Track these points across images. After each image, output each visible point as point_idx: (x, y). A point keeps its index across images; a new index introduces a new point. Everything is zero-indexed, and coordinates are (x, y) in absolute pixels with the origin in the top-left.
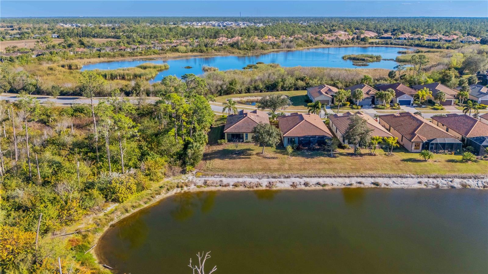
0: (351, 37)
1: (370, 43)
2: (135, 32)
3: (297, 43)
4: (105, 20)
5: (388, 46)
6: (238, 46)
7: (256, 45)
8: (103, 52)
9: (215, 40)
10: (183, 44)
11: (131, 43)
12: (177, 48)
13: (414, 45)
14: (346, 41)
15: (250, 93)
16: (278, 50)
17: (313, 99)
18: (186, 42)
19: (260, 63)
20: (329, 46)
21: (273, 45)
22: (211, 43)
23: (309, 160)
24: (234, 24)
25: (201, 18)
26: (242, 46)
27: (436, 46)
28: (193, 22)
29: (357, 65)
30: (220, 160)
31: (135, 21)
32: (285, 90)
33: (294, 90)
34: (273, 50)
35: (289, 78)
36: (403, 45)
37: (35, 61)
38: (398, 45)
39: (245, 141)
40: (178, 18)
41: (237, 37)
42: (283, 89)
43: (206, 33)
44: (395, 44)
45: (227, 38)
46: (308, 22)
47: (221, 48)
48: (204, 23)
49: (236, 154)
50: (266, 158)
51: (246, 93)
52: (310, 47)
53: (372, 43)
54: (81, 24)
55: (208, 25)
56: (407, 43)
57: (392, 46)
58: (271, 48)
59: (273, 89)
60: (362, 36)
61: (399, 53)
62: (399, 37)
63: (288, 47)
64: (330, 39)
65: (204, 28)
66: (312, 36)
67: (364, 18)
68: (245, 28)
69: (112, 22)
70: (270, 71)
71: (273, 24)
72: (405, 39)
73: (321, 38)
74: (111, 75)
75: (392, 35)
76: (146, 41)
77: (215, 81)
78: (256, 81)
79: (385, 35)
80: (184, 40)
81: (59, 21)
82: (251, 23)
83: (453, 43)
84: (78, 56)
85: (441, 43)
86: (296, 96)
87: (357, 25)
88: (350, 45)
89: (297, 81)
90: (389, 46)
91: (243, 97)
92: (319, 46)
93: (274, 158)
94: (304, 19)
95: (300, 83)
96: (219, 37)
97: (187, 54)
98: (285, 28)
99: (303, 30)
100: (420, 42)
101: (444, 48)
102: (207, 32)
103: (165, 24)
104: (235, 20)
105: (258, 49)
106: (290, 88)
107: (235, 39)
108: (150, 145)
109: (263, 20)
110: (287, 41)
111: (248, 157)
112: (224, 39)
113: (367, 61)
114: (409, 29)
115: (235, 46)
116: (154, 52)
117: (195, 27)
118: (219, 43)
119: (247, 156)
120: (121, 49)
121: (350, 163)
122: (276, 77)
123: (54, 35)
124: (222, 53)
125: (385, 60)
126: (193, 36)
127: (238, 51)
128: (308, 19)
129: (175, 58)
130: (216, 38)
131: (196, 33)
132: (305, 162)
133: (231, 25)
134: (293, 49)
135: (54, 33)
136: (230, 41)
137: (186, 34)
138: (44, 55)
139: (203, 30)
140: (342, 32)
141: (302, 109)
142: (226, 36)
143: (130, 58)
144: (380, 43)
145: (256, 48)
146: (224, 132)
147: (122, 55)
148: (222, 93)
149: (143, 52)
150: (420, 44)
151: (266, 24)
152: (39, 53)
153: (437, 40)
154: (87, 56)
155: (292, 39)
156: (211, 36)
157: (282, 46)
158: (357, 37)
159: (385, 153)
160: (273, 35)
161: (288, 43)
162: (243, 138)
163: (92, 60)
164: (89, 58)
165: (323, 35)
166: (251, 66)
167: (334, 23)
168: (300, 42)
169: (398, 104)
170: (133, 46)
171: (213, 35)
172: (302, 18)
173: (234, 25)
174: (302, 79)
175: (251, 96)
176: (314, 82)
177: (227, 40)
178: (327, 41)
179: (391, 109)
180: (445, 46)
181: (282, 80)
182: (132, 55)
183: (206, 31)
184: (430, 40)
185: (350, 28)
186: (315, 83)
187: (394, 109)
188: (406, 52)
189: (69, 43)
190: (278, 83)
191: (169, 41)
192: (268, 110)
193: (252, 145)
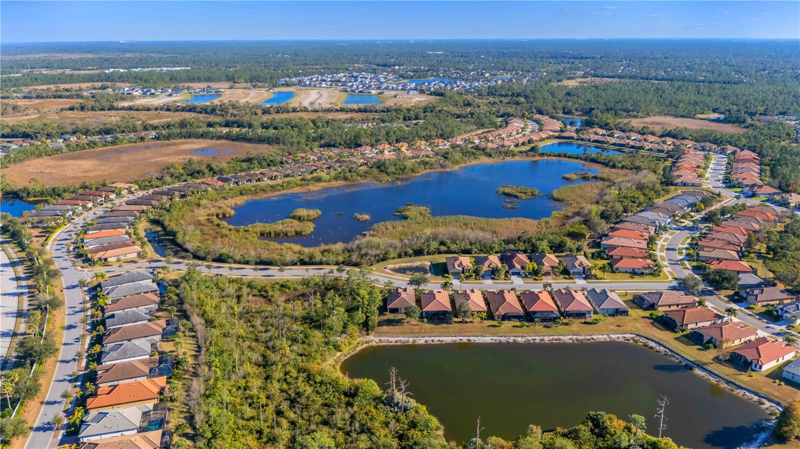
0: (521, 141)
1: (540, 155)
3: (453, 159)
6: (386, 167)
9: (357, 152)
10: (323, 166)
13: (590, 160)
15: (401, 258)
16: (430, 171)
17: (449, 268)
19: (410, 205)
20: (490, 160)
22: (355, 167)
26: (390, 167)
30: (387, 326)
33: (437, 254)
34: (425, 172)
35: (433, 244)
42: (429, 253)
44: (569, 157)
45: (371, 146)
47: (367, 171)
49: (395, 322)
50: (412, 325)
51: (398, 258)
52: (468, 163)
53: (543, 154)
57: (565, 159)
58: (422, 170)
59: (419, 254)
62: (582, 137)
63: (442, 166)
64: (495, 146)
70: (418, 234)
73: (484, 145)
74: (275, 232)
75: (576, 133)
78: (406, 246)
79: (567, 134)
86: (438, 263)
89: (440, 246)
91: (396, 263)
92: (479, 162)
93: (417, 325)
95: (443, 248)
96: (361, 146)
105: (407, 172)
106: (433, 253)
107: (380, 149)
111: (402, 324)
112: (368, 150)
113: (520, 198)
115: (382, 167)
121: (459, 328)
122: (423, 242)
127: (386, 176)
130: (357, 148)
132: (434, 328)
134: (448, 170)
141: (440, 279)
142: (369, 142)
143: (273, 195)
145: (405, 171)
146: (387, 307)
147: (264, 190)
148: (379, 260)
153: (624, 146)
157: (435, 166)
162: (399, 312)
166: (402, 212)
168: (457, 156)
169: (511, 275)
170: (269, 173)
174: (444, 243)
175: (402, 263)
177: (371, 152)
178: (491, 151)
179: (504, 279)
181: (428, 245)
182: (274, 189)
187: (506, 280)
190: (424, 249)
192: (414, 287)
193: (404, 316)
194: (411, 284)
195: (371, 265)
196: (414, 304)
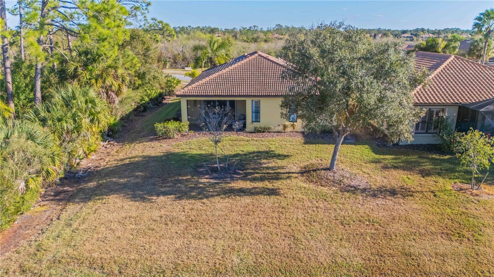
39: (250, 126)
49: (214, 170)
93: (393, 193)
111: (268, 185)
119: (262, 179)
162: (245, 119)
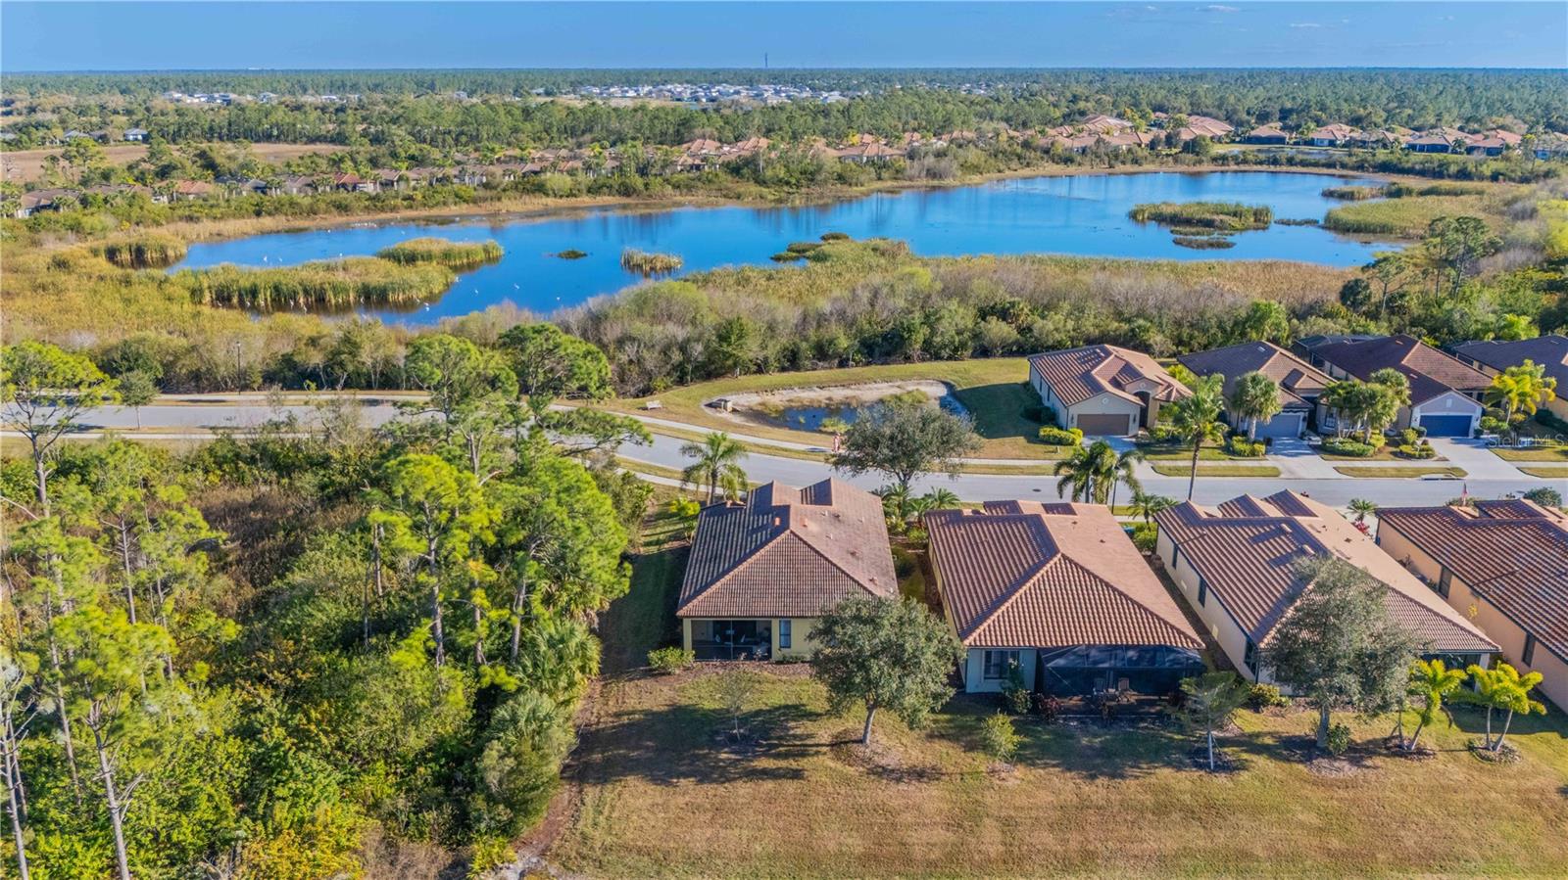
0: (1146, 138)
1: (1214, 160)
2: (407, 121)
3: (962, 160)
4: (323, 81)
5: (1278, 169)
6: (756, 171)
7: (820, 168)
8: (275, 194)
9: (675, 148)
10: (562, 165)
11: (383, 160)
12: (543, 177)
13: (1374, 167)
14: (1129, 151)
15: (798, 369)
16: (895, 184)
17: (1059, 406)
18: (575, 158)
19: (836, 237)
20: (1072, 169)
21: (880, 166)
22: (660, 163)
23: (1098, 790)
24: (744, 93)
25: (639, 72)
26: (769, 173)
27: (1453, 169)
28: (612, 85)
29: (1189, 244)
30: (651, 788)
31: (420, 84)
32: (937, 357)
33: (974, 356)
34: (879, 185)
35: (953, 308)
36: (1331, 165)
37: (17, 232)
38: (1316, 164)
39: (776, 654)
40: (565, 72)
41: (753, 140)
42: (931, 352)
43: (646, 124)
44: (1303, 163)
45: (720, 141)
46: (988, 86)
47: (697, 177)
48: (647, 89)
50: (882, 772)
51: (783, 369)
52: (1007, 172)
53: (1223, 159)
54: (242, 93)
55: (658, 97)
56: (1346, 159)
57: (1293, 169)
58: (871, 180)
59: (888, 354)
60: (1186, 135)
61: (1329, 194)
62: (1311, 136)
63: (932, 174)
64: (1077, 144)
65: (643, 108)
66: (1012, 133)
67: (1170, 72)
68: (782, 108)
69: (344, 85)
70: (876, 279)
71: (874, 94)
72: (1332, 143)
73: (1042, 142)
75: (1282, 129)
76: (436, 154)
77: (660, 328)
78: (821, 320)
79: (1263, 131)
80: (571, 150)
81: (172, 86)
82: (802, 90)
83: (1507, 159)
84: (180, 212)
85: (1470, 161)
86: (986, 388)
87: (1159, 97)
88: (1147, 167)
89: (984, 319)
90: (1284, 168)
91: (771, 389)
92: (1041, 171)
93: (921, 775)
94: (974, 77)
95: (999, 330)
96: (692, 140)
97: (573, 199)
98: (917, 108)
99: (977, 115)
100: (1391, 157)
101: (1482, 178)
102: (651, 120)
103: (516, 93)
104: (750, 79)
105: (826, 181)
106: (956, 350)
107: (745, 148)
108: (299, 715)
109: (840, 80)
110: (926, 154)
111: (792, 764)
112: (709, 147)
113: (1222, 227)
114: (1338, 111)
115: (745, 171)
116: (457, 196)
117: (613, 103)
118: (690, 161)
119: (787, 756)
120: (344, 185)
121: (1310, 809)
122: (901, 303)
123: (133, 133)
124: (700, 196)
125: (1287, 223)
126: (605, 134)
127: (754, 188)
128: (987, 78)
129: (530, 215)
130: (680, 143)
131: (614, 125)
132: (1083, 805)
133: (736, 97)
134: (948, 182)
135: (137, 125)
136: (731, 152)
137: (579, 128)
138: (56, 208)
139: (639, 113)
140: (1113, 121)
141: (1017, 452)
142: (716, 133)
143: (370, 217)
144: (1250, 157)
145: (819, 178)
146: (680, 613)
147: (342, 208)
148: (686, 374)
149: (419, 196)
150: (1395, 161)
151: (850, 93)
152: (43, 202)
153: (1444, 149)
154: (214, 210)
155: (941, 144)
156: (663, 134)
157: (908, 172)
158: (1169, 138)
159: (1466, 737)
160: (875, 131)
161: (930, 160)
162: (769, 640)
163: (230, 226)
164: (221, 218)
165: (1051, 131)
166: (804, 251)
167: (1079, 90)
168: (973, 155)
169: (1420, 434)
170: (385, 174)
171: (671, 131)
172: (968, 71)
173: (744, 96)
174: (1004, 314)
175: (802, 386)
176: (1051, 326)
177: (717, 148)
178: (1067, 154)
179: (1394, 454)
180: (1487, 171)
181: (927, 317)
182: (379, 204)
183: (646, 119)
184: (1422, 149)
185: (1136, 105)
186: (1056, 329)
187: (1409, 457)
188: (1352, 193)
189: (165, 160)
190: (909, 331)
191: (517, 152)
192: (878, 478)
193: (814, 692)
194: (859, 465)
195: (646, 391)
196: (886, 588)
